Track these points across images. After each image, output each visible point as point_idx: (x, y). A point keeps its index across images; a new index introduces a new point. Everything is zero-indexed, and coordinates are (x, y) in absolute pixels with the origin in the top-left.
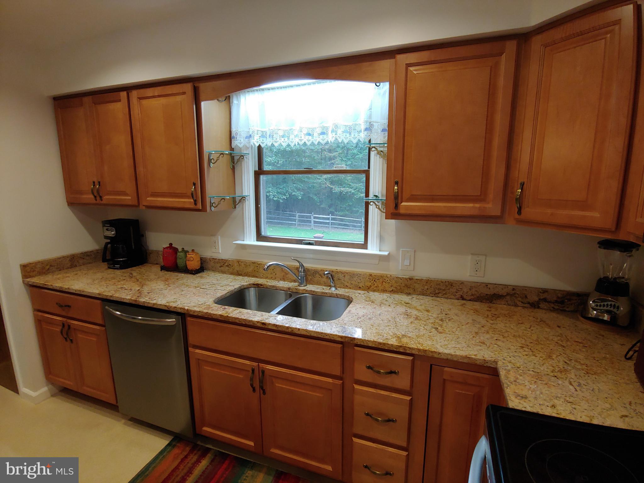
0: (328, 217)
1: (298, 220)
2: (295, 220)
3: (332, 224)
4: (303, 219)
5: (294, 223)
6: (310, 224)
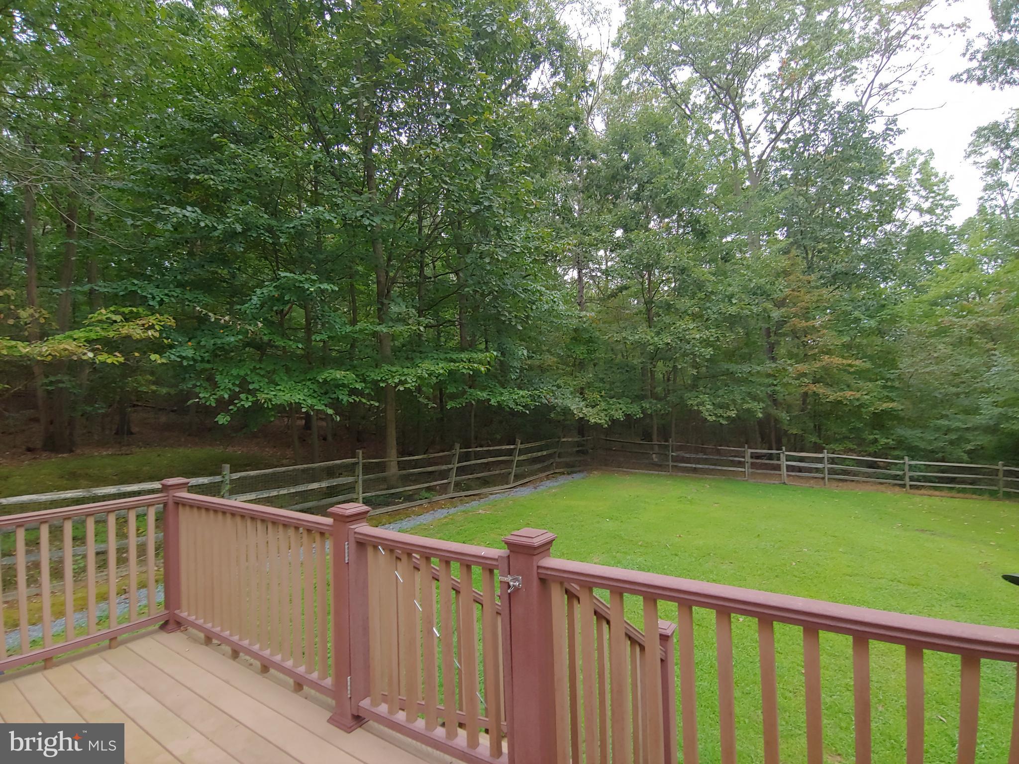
0: (821, 455)
1: (749, 464)
2: (741, 464)
3: (832, 472)
4: (759, 461)
5: (741, 469)
6: (778, 472)
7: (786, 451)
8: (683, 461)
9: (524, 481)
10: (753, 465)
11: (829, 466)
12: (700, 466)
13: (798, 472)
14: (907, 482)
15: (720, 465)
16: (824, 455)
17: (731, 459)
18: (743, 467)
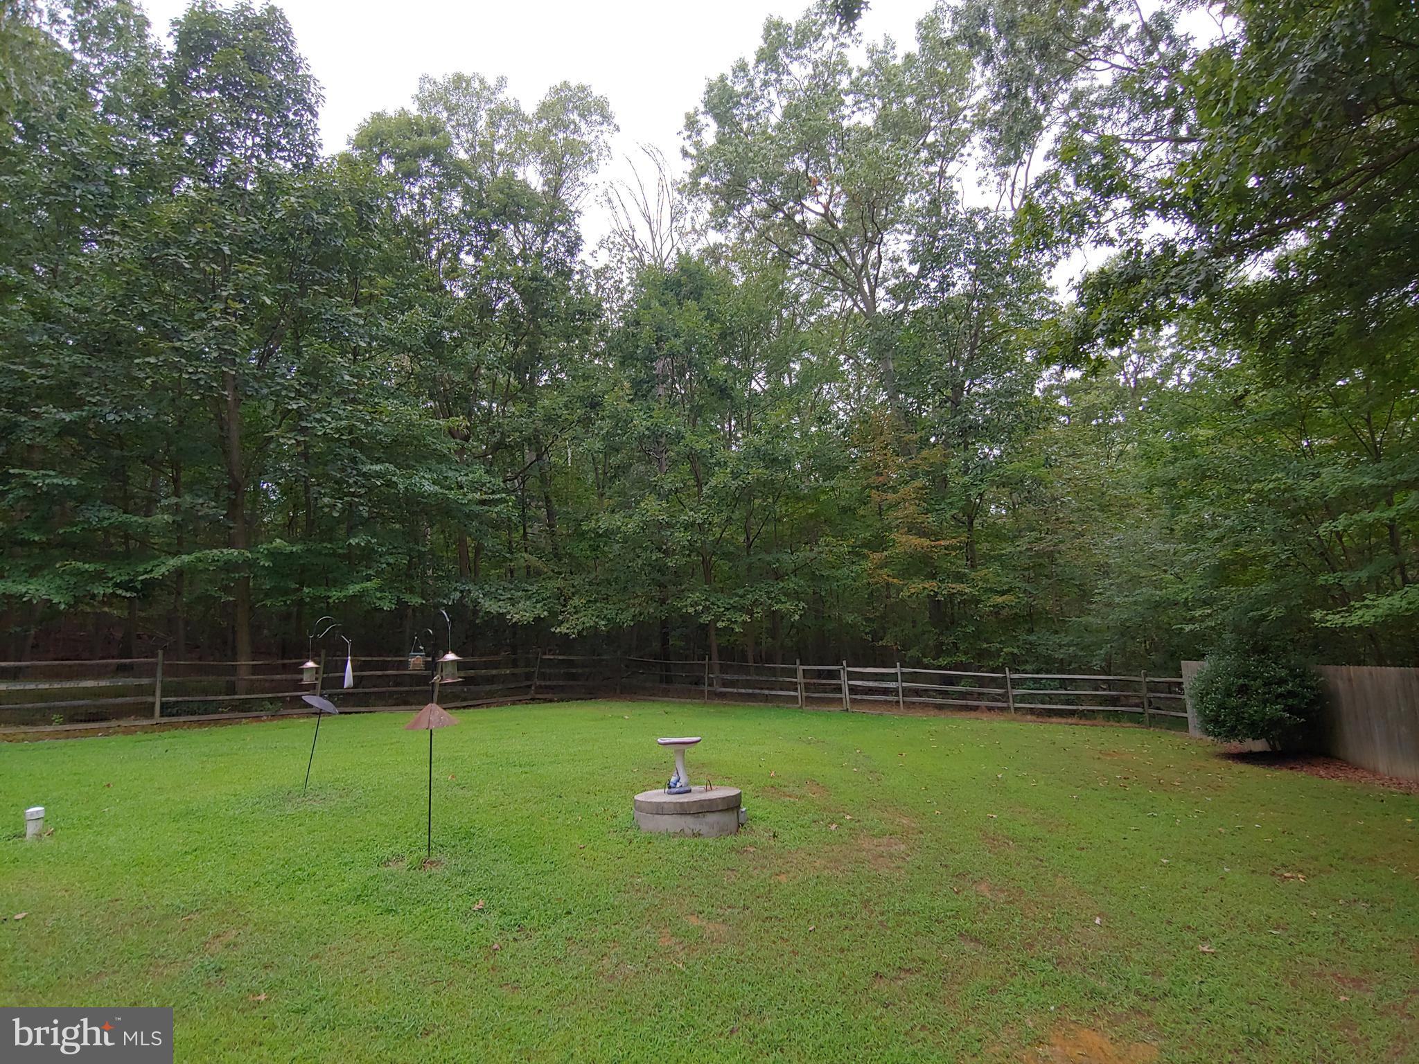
0: (892, 671)
1: (803, 685)
2: (794, 687)
4: (815, 681)
5: (792, 693)
6: (838, 696)
7: (848, 666)
8: (724, 685)
9: (465, 704)
10: (807, 687)
11: (905, 684)
12: (743, 691)
13: (866, 694)
14: (1011, 704)
15: (768, 689)
16: (897, 670)
17: (781, 679)
18: (796, 690)
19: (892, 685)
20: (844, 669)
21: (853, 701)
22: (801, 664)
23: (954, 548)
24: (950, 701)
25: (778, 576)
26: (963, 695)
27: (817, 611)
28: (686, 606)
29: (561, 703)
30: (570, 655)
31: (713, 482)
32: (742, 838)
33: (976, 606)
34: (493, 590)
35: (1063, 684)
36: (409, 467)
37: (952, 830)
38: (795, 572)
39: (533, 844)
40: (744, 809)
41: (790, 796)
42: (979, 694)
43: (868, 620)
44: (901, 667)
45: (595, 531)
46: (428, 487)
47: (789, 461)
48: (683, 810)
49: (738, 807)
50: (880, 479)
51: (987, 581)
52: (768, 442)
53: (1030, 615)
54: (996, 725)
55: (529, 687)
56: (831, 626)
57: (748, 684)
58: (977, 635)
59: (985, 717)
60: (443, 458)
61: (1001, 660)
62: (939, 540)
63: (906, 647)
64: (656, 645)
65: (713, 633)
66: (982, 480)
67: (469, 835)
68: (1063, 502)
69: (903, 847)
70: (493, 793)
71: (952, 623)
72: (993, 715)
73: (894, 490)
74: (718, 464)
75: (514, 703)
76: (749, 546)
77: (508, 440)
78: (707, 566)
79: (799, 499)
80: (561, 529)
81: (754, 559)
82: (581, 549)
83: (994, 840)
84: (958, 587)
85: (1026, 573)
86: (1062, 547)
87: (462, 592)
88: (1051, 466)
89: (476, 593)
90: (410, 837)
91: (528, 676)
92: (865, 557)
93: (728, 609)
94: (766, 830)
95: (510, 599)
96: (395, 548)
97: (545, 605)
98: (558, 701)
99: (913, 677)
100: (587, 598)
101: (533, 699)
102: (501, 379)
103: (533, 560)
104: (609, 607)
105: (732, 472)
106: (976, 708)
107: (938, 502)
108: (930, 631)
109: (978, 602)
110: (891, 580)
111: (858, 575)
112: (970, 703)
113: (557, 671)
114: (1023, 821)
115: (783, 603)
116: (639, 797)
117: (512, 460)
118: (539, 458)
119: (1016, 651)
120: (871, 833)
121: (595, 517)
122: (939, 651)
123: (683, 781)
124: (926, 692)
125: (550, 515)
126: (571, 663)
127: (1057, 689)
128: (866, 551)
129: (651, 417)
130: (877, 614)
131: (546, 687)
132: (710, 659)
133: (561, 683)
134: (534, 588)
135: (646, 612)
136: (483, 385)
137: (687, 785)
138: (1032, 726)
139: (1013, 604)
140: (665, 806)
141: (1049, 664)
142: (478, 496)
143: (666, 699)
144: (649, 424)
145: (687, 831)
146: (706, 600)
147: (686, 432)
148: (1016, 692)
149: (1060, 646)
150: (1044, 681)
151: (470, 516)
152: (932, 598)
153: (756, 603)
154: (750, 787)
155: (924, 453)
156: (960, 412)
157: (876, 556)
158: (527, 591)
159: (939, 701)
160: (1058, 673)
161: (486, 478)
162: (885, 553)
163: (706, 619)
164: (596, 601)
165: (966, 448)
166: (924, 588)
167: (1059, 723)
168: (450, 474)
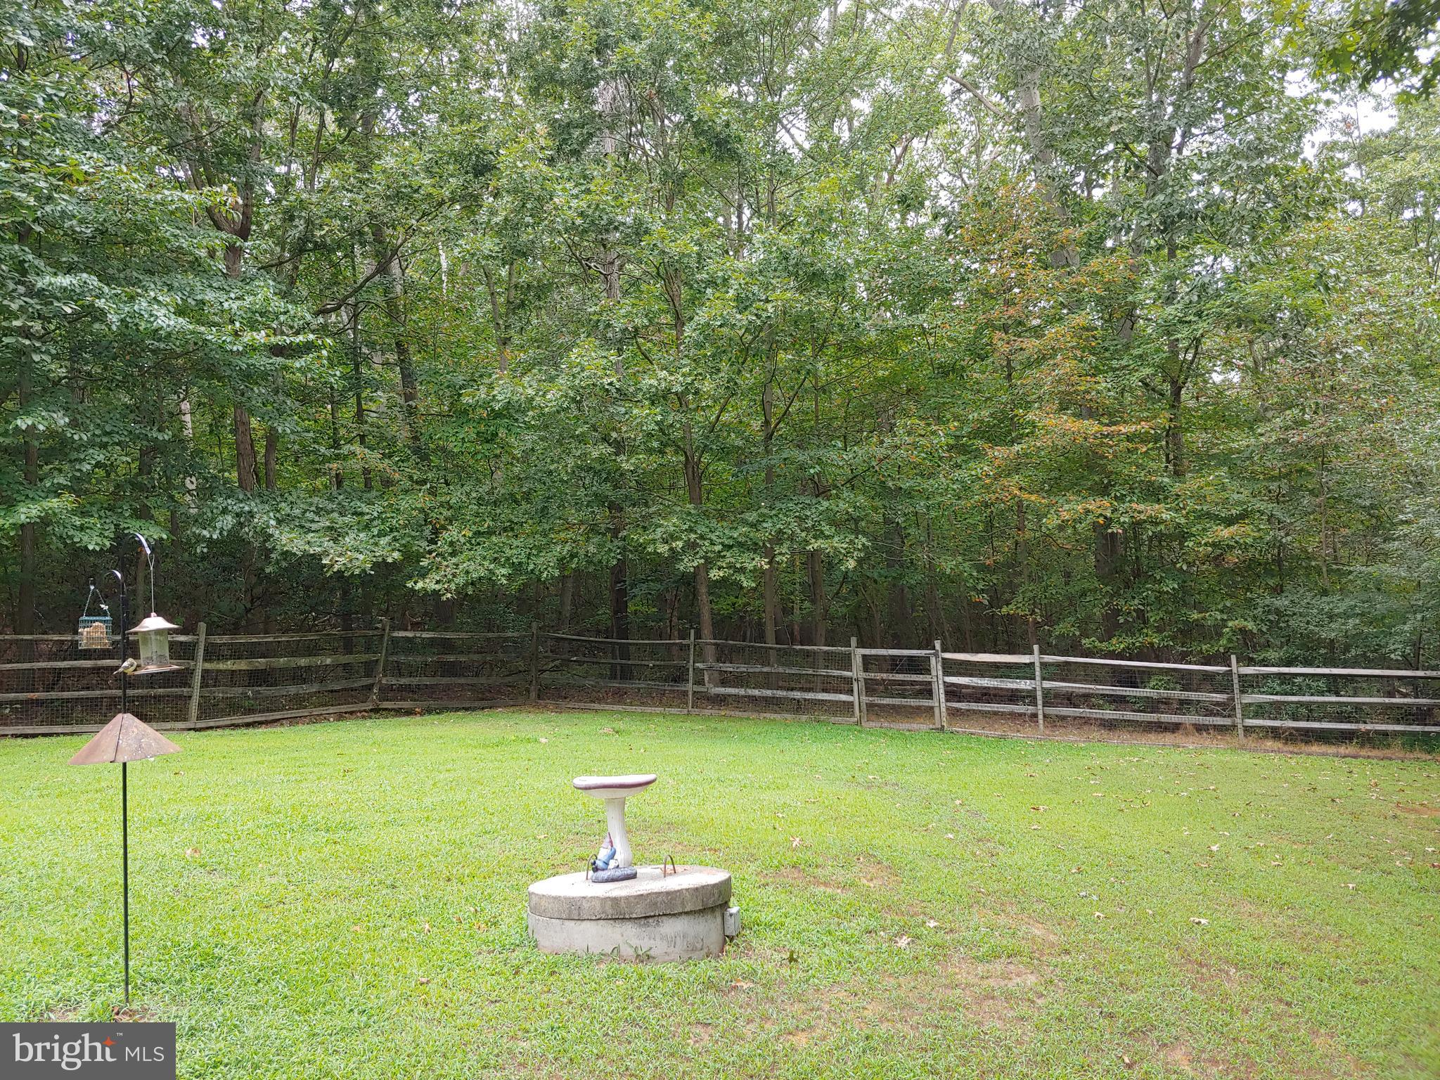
0: (1025, 659)
1: (862, 684)
2: (846, 686)
3: (1052, 698)
4: (885, 676)
5: (843, 697)
6: (925, 703)
7: (944, 651)
8: (724, 683)
9: (249, 719)
10: (871, 686)
11: (1047, 684)
12: (756, 692)
13: (978, 700)
14: (1238, 720)
15: (802, 689)
16: (1034, 658)
17: (823, 672)
18: (850, 692)
19: (1025, 685)
20: (936, 655)
21: (953, 713)
22: (861, 644)
23: (1143, 438)
24: (1129, 715)
25: (820, 490)
26: (1152, 705)
27: (890, 552)
28: (654, 541)
29: (427, 717)
30: (446, 629)
31: (702, 316)
32: (731, 962)
33: (1181, 544)
34: (297, 512)
35: (1334, 685)
36: (130, 282)
37: (1124, 947)
38: (851, 483)
39: (331, 975)
40: (734, 910)
41: (826, 884)
42: (1182, 702)
43: (982, 568)
44: (1042, 652)
45: (485, 405)
46: (165, 320)
47: (843, 278)
48: (618, 913)
49: (725, 905)
50: (1011, 311)
51: (1202, 499)
52: (804, 242)
53: (1278, 561)
54: (1210, 757)
55: (370, 687)
56: (914, 578)
57: (767, 681)
58: (1182, 597)
59: (1192, 743)
60: (196, 266)
61: (1223, 642)
62: (1115, 424)
63: (1050, 620)
64: (604, 613)
65: (703, 590)
66: (1199, 315)
67: (211, 960)
68: (1346, 356)
69: (1031, 980)
70: (267, 879)
71: (1137, 574)
72: (1205, 740)
73: (1037, 332)
74: (712, 283)
75: (340, 717)
76: (769, 437)
77: (318, 233)
78: (694, 472)
79: (859, 351)
80: (427, 403)
81: (775, 459)
82: (459, 438)
83: (1201, 965)
84: (1148, 509)
85: (1274, 486)
86: (1338, 437)
87: (238, 515)
88: (1327, 288)
89: (265, 518)
90: (96, 964)
91: (369, 669)
92: (978, 455)
93: (730, 547)
94: (776, 948)
95: (331, 528)
96: (107, 434)
97: (395, 539)
98: (421, 714)
99: (1063, 672)
100: (474, 528)
101: (376, 711)
102: (308, 120)
103: (373, 458)
104: (516, 543)
105: (738, 298)
106: (1175, 728)
107: (1116, 354)
108: (1095, 590)
109: (1183, 536)
110: (1025, 496)
111: (966, 488)
112: (1165, 718)
113: (419, 659)
114: (1257, 930)
115: (827, 537)
116: (539, 888)
117: (335, 275)
118: (383, 269)
119: (1250, 625)
120: (974, 953)
121: (486, 381)
122: (1111, 626)
123: (621, 857)
124: (1086, 699)
125: (408, 377)
126: (447, 646)
127: (1322, 693)
128: (979, 443)
129: (588, 191)
130: (999, 558)
131: (402, 688)
132: (698, 636)
133: (427, 681)
134: (376, 510)
135: (582, 552)
136: (271, 129)
137: (631, 864)
138: (1276, 759)
139: (1249, 541)
140: (586, 905)
141: (1310, 650)
142: (261, 337)
143: (619, 707)
144: (583, 204)
145: (627, 952)
146: (691, 530)
147: (656, 221)
148: (1250, 698)
149: (1331, 617)
150: (1299, 680)
151: (249, 376)
152: (1101, 528)
153: (779, 538)
154: (753, 867)
155: (1095, 263)
156: (1162, 188)
157: (1000, 452)
158: (362, 514)
159: (1109, 714)
160: (1325, 666)
161: (278, 304)
162: (1017, 447)
163: (688, 564)
164: (490, 533)
165: (1172, 254)
166: (1087, 512)
167: (1323, 754)
168: (210, 296)
